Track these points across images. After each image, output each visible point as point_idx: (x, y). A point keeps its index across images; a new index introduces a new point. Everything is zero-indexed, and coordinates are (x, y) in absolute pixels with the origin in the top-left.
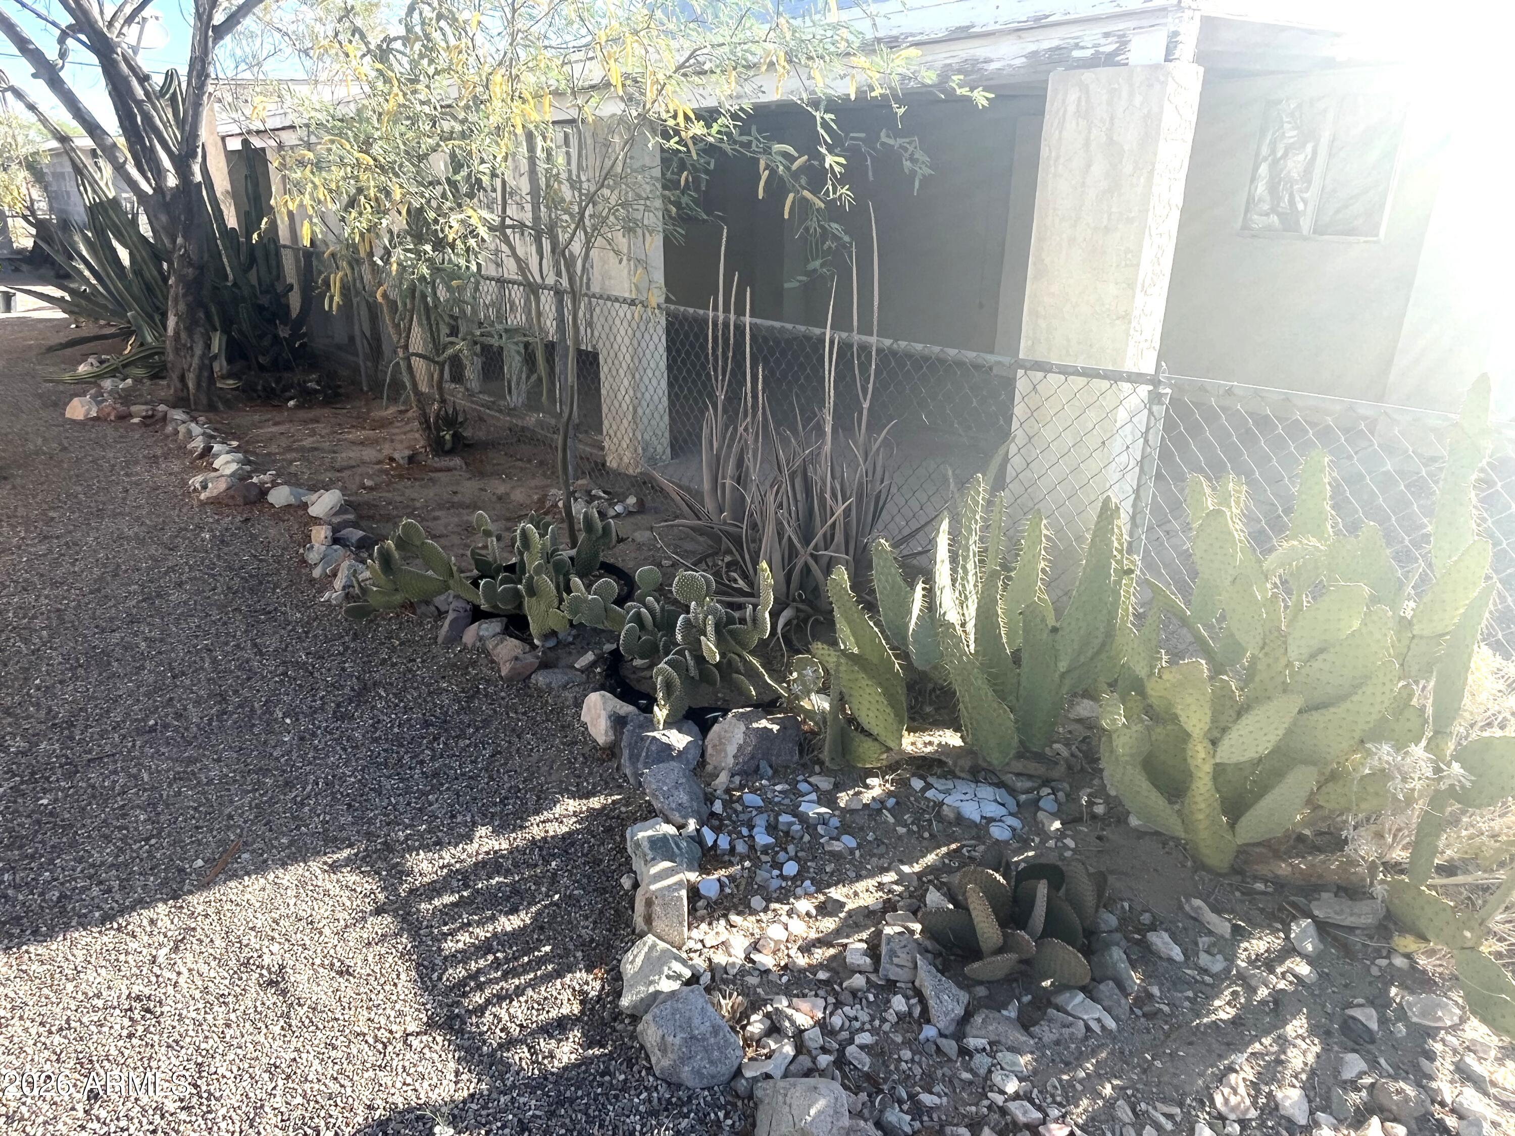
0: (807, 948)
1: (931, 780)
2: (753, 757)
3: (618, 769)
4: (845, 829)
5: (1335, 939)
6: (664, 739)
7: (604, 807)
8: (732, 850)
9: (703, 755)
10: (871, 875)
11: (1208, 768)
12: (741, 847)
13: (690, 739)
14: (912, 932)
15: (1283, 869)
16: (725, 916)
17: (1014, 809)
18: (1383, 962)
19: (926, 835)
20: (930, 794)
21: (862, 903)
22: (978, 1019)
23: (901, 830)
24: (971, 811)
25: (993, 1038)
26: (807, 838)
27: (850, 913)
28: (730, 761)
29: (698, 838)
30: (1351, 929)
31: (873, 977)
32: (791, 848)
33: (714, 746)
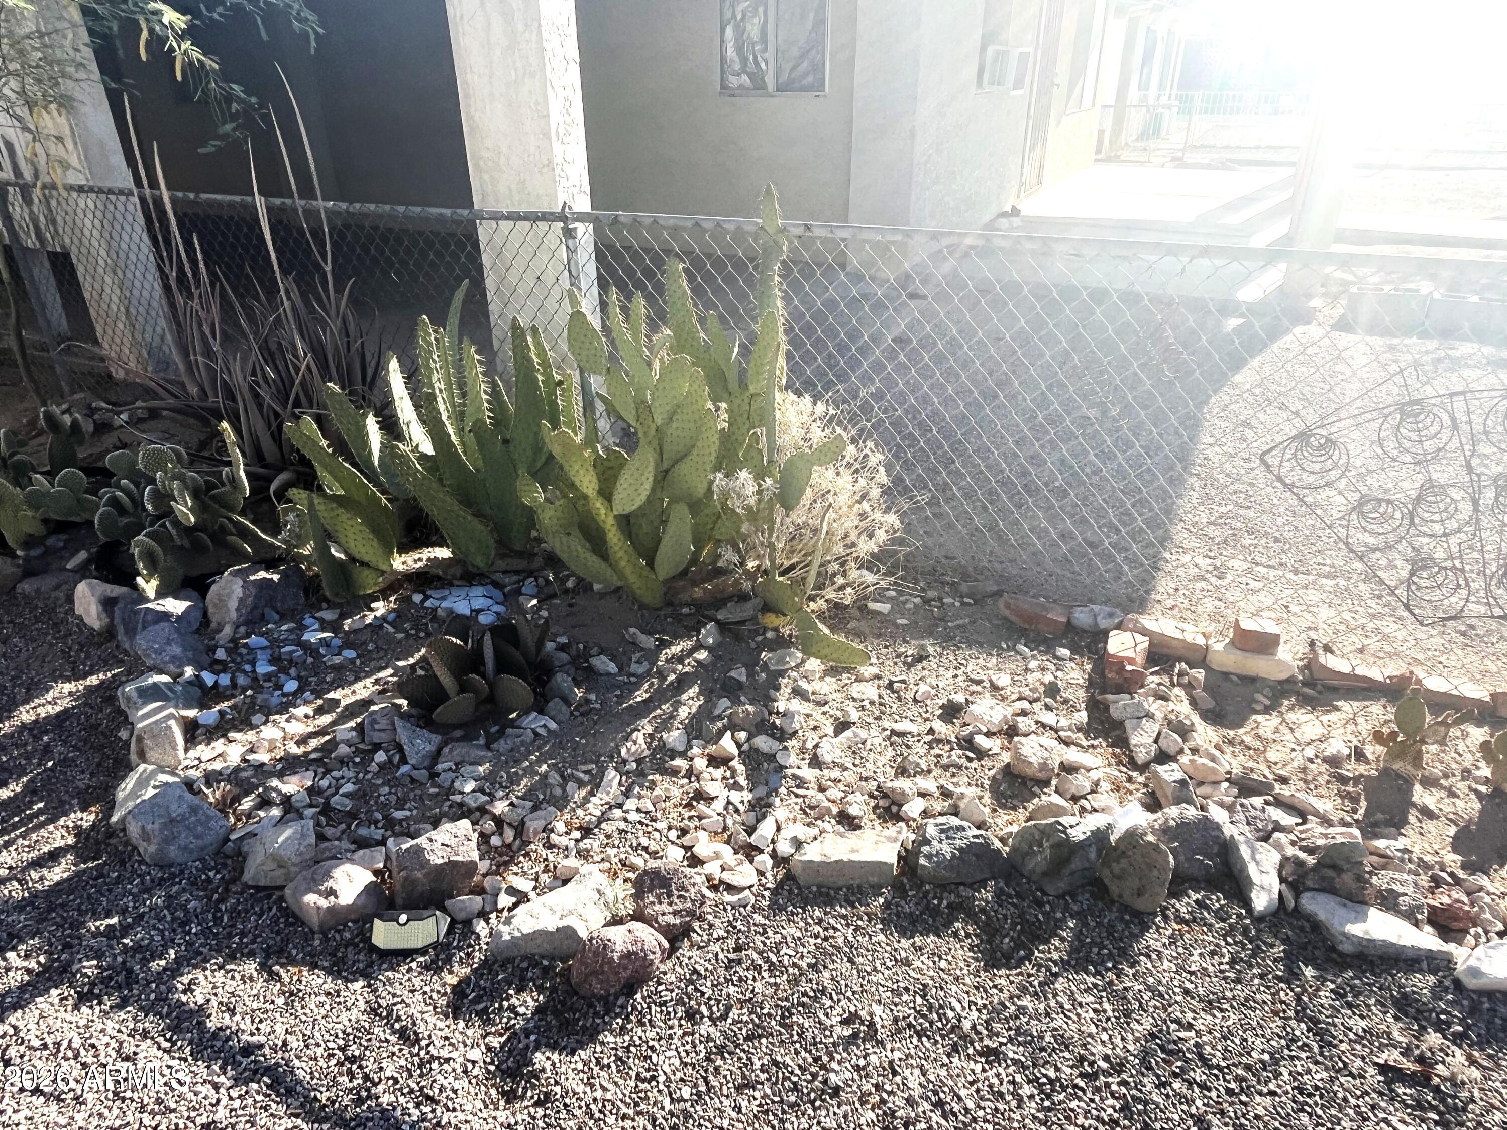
0: (303, 741)
1: (429, 592)
2: (255, 607)
3: (117, 647)
4: (347, 645)
5: (730, 630)
6: (159, 608)
7: (102, 682)
8: (234, 685)
9: (205, 614)
10: (368, 675)
11: (610, 521)
12: (241, 680)
13: (188, 603)
14: (400, 706)
15: (698, 592)
16: (224, 736)
17: (501, 598)
18: (760, 638)
19: (422, 635)
20: (428, 604)
21: (358, 697)
22: (446, 750)
23: (400, 636)
24: (462, 608)
25: (458, 759)
26: (310, 660)
27: (347, 707)
28: (233, 615)
29: (197, 681)
30: (742, 623)
31: (361, 746)
32: (293, 671)
33: (215, 605)
